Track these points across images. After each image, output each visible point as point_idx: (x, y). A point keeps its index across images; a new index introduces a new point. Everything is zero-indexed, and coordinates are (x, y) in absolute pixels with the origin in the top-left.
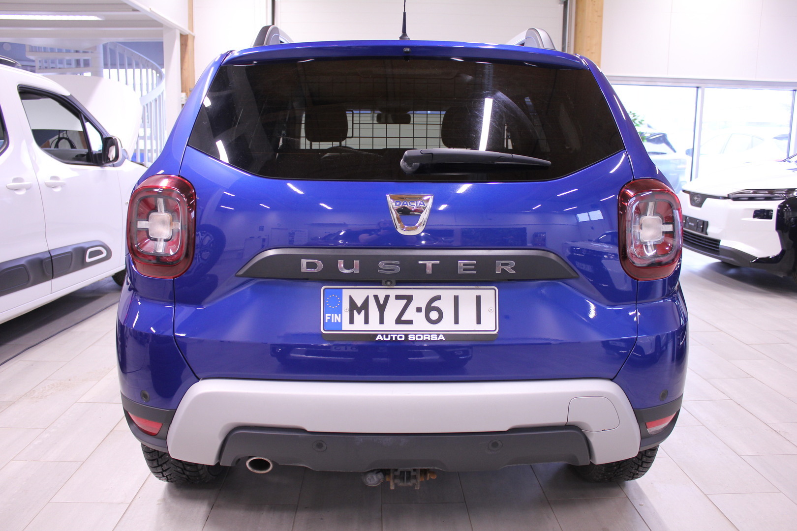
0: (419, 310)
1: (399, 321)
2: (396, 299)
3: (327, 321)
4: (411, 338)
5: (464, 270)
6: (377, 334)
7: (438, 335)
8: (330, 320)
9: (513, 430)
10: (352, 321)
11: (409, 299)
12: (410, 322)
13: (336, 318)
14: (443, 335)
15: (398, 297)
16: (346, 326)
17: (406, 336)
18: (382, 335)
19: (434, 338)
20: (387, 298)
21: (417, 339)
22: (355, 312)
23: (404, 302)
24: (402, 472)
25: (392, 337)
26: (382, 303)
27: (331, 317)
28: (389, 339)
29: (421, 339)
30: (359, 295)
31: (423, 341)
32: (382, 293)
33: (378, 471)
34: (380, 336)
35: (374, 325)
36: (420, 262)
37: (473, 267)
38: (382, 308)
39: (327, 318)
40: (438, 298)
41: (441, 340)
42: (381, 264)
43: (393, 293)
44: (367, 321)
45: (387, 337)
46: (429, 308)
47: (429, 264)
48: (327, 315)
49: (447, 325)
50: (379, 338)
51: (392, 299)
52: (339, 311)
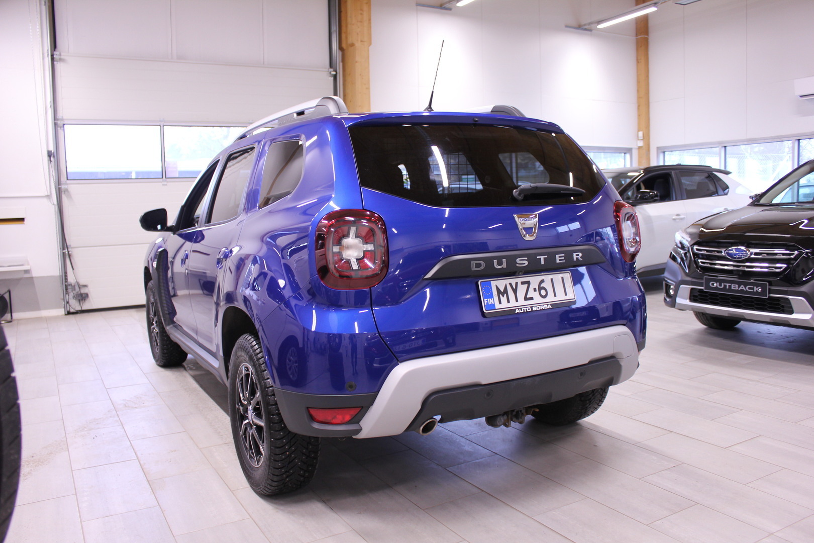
0: (535, 290)
1: (526, 299)
2: (522, 284)
3: (486, 304)
4: (535, 309)
5: (560, 260)
6: (516, 309)
7: (548, 305)
8: (487, 303)
9: (591, 362)
10: (500, 303)
11: (528, 283)
12: (532, 299)
13: (491, 301)
14: (550, 304)
15: (523, 283)
16: (498, 306)
17: (532, 307)
18: (518, 309)
19: (546, 307)
20: (517, 283)
21: (538, 309)
22: (501, 295)
23: (526, 285)
24: (517, 412)
25: (524, 310)
26: (514, 288)
27: (487, 301)
28: (523, 311)
29: (539, 309)
30: (501, 283)
31: (540, 310)
32: (513, 281)
33: (503, 415)
34: (517, 310)
35: (513, 303)
36: (538, 257)
37: (563, 258)
38: (515, 291)
39: (486, 302)
40: (542, 281)
41: (550, 308)
42: (518, 260)
43: (519, 280)
44: (508, 302)
45: (521, 310)
46: (540, 288)
47: (542, 258)
48: (485, 300)
49: (551, 298)
50: (517, 311)
51: (519, 284)
52: (491, 296)
